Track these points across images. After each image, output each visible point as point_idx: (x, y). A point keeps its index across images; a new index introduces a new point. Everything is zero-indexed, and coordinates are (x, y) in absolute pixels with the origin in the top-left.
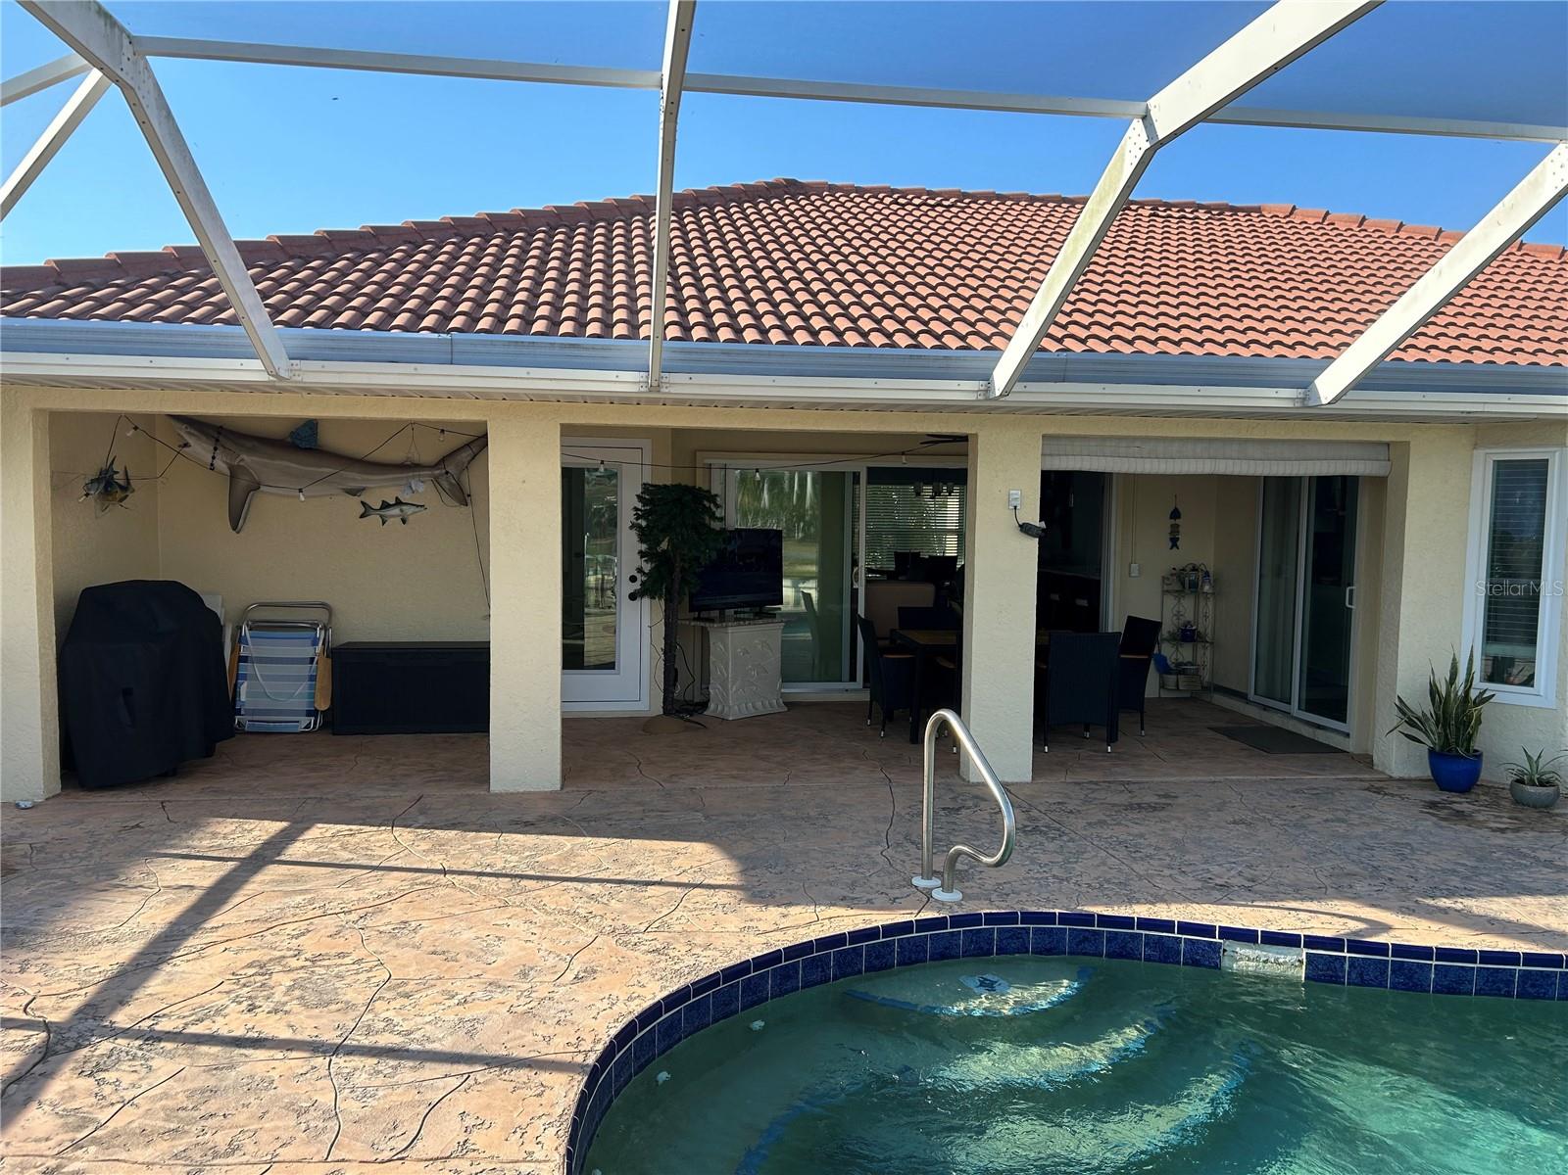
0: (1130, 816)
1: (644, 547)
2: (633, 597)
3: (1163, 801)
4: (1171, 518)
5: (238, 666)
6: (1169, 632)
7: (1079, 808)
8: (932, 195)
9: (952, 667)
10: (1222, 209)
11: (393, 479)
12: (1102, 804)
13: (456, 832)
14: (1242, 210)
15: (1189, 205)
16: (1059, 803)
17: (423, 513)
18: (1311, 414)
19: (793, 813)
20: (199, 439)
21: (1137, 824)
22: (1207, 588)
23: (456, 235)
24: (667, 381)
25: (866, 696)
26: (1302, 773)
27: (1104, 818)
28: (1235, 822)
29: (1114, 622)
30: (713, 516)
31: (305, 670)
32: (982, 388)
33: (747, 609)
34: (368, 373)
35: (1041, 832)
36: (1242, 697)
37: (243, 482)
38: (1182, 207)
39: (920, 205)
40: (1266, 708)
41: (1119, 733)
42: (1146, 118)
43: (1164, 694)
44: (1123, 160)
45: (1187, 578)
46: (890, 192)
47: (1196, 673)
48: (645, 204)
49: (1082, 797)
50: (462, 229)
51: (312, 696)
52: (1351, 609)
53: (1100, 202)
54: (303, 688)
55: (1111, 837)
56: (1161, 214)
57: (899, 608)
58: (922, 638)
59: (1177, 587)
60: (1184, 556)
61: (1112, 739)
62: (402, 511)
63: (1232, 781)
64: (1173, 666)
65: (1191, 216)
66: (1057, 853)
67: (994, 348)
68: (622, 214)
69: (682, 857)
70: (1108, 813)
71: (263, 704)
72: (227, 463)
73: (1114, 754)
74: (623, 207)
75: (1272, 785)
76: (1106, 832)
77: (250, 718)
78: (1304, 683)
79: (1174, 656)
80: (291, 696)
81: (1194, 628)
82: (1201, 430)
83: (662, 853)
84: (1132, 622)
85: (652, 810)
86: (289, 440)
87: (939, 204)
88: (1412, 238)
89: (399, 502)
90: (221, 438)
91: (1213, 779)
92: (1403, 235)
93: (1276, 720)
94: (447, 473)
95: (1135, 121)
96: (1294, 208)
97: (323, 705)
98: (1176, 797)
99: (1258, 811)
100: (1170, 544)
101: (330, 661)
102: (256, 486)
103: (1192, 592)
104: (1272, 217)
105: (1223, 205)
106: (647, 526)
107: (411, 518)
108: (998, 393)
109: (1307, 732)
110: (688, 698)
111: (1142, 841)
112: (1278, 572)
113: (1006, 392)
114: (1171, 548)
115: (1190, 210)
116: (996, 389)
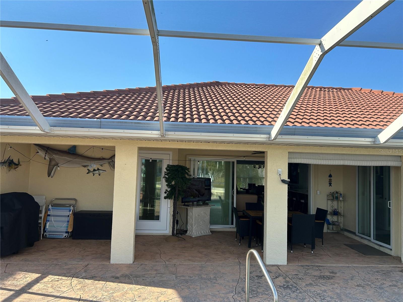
0: (321, 281)
1: (167, 183)
2: (165, 198)
3: (332, 275)
4: (329, 177)
5: (47, 217)
6: (330, 212)
7: (303, 277)
8: (257, 85)
9: (261, 224)
10: (340, 89)
11: (97, 163)
12: (311, 275)
13: (92, 281)
14: (346, 89)
15: (331, 88)
16: (296, 275)
17: (105, 173)
18: (376, 146)
19: (205, 276)
20: (41, 150)
21: (323, 285)
22: (341, 199)
23: (118, 94)
24: (167, 134)
25: (235, 230)
26: (378, 264)
27: (311, 282)
28: (358, 286)
29: (313, 211)
30: (188, 174)
31: (67, 219)
32: (267, 137)
33: (201, 202)
34: (74, 131)
35: (290, 288)
36: (354, 233)
37: (53, 163)
38: (329, 88)
39: (253, 88)
40: (362, 238)
41: (315, 245)
42: (320, 45)
43: (329, 231)
44: (313, 60)
45: (335, 196)
46: (245, 85)
47: (339, 225)
48: (175, 87)
49: (304, 272)
50: (120, 92)
51: (67, 227)
52: (390, 208)
53: (305, 75)
54: (65, 224)
55: (314, 291)
56: (322, 90)
57: (246, 203)
58: (252, 214)
59: (332, 198)
60: (333, 189)
61: (313, 248)
62: (99, 172)
63: (354, 267)
64: (331, 222)
65: (331, 91)
66: (295, 299)
67: (272, 125)
68: (168, 89)
69: (163, 296)
70: (313, 280)
71: (53, 229)
72: (49, 158)
73: (314, 254)
74: (168, 87)
75: (368, 269)
76: (313, 289)
77: (49, 233)
78: (375, 229)
79: (331, 219)
80: (61, 227)
81: (337, 211)
82: (339, 151)
83: (156, 294)
84: (319, 210)
85: (159, 273)
86: (68, 151)
87: (259, 87)
88: (398, 96)
89: (98, 169)
90: (48, 150)
91: (347, 265)
92: (395, 96)
93: (366, 242)
94: (112, 161)
95: (317, 46)
96: (361, 89)
97: (70, 230)
98: (336, 273)
99: (365, 281)
100: (329, 185)
101: (73, 216)
102: (57, 165)
103: (336, 200)
104: (355, 91)
105: (341, 88)
106: (168, 177)
107: (101, 174)
108: (273, 139)
109: (377, 247)
110: (182, 228)
111: (325, 294)
112: (363, 194)
113: (275, 138)
114: (329, 186)
115: (331, 89)
116: (272, 138)
